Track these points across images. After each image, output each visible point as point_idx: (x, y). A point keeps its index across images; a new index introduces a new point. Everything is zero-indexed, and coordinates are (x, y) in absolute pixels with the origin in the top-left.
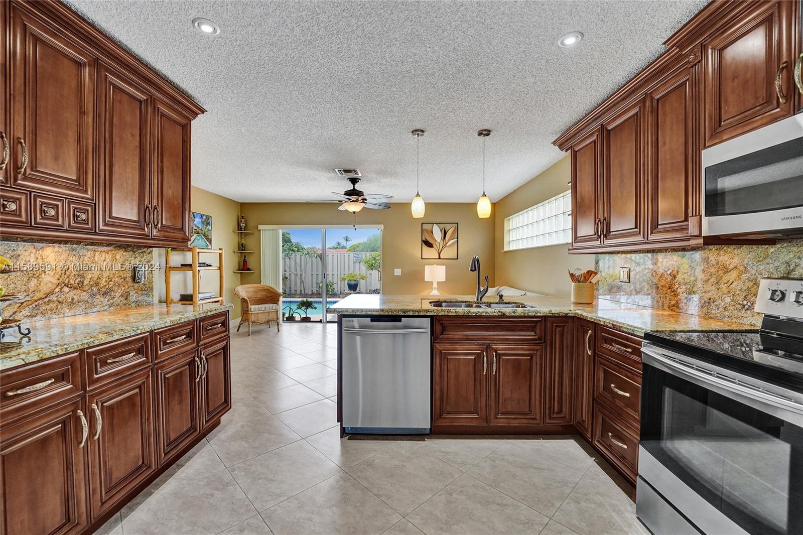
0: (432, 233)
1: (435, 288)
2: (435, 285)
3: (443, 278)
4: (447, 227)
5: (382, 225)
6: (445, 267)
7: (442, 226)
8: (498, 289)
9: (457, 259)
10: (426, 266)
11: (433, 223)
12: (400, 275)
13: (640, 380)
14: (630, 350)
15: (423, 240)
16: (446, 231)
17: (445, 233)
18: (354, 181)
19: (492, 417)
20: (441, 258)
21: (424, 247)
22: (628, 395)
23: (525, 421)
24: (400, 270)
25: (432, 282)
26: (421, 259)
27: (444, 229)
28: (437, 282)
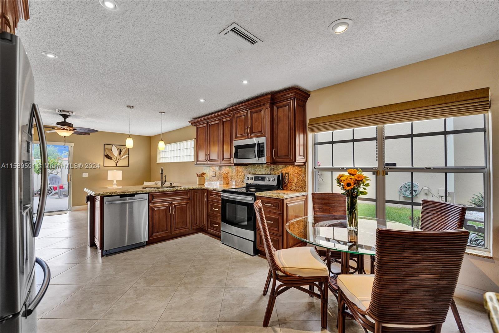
0: (112, 151)
1: (115, 184)
2: (115, 182)
3: (120, 178)
4: (122, 147)
5: (73, 144)
6: (122, 171)
7: (118, 147)
8: (156, 182)
9: (128, 166)
10: (108, 171)
11: (113, 145)
12: (87, 176)
13: (221, 204)
14: (218, 196)
15: (105, 154)
16: (121, 150)
17: (121, 151)
18: (65, 117)
19: (173, 231)
20: (118, 166)
22: (218, 210)
23: (185, 230)
24: (87, 173)
25: (113, 181)
26: (104, 166)
27: (119, 149)
28: (117, 180)
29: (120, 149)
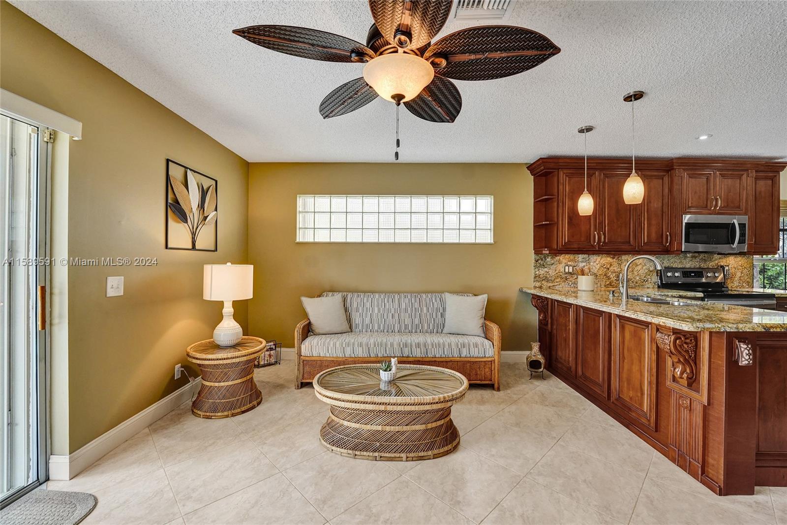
0: (186, 189)
2: (228, 309)
4: (205, 183)
7: (198, 178)
9: (216, 250)
11: (188, 169)
12: (122, 294)
15: (169, 200)
16: (205, 191)
17: (203, 196)
20: (197, 248)
21: (171, 217)
24: (123, 277)
25: (222, 303)
26: (167, 247)
29: (202, 188)
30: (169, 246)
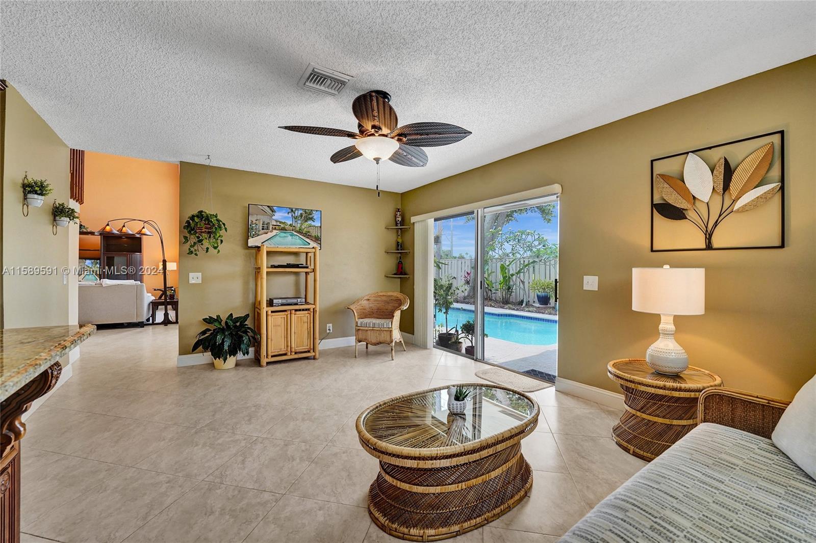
0: (684, 181)
1: (667, 334)
3: (695, 306)
4: (736, 153)
5: (560, 183)
7: (717, 155)
9: (782, 246)
11: (687, 153)
12: (597, 289)
15: (655, 203)
16: (732, 165)
17: (729, 172)
21: (658, 218)
24: (597, 277)
25: (658, 316)
26: (652, 251)
27: (723, 161)
28: (675, 316)
29: (727, 163)
30: (654, 249)
